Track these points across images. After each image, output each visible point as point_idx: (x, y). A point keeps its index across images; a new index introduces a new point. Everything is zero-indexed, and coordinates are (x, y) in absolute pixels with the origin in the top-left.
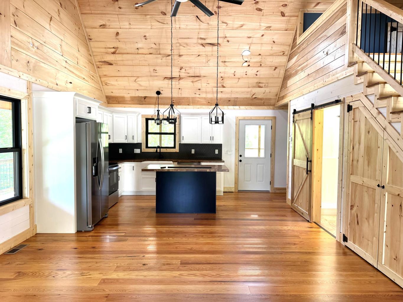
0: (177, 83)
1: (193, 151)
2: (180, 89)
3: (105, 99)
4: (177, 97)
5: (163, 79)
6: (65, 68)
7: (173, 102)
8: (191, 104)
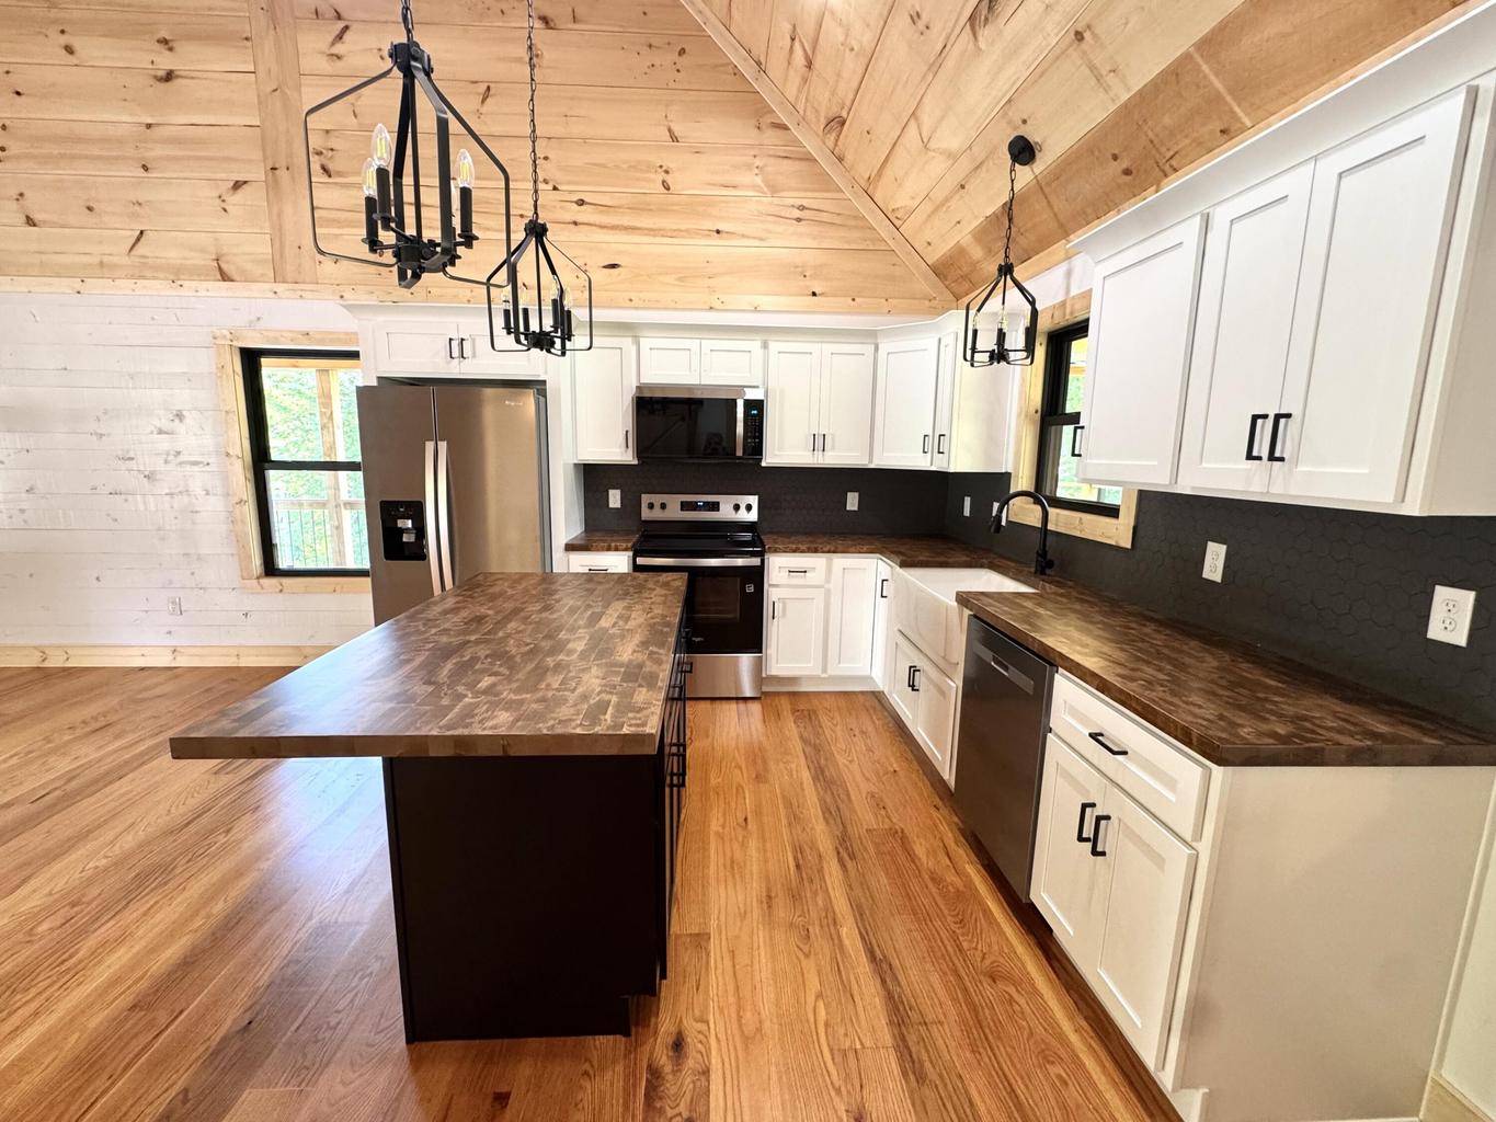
2: (1087, 35)
3: (925, 284)
4: (1116, 112)
5: (971, 36)
6: (575, 223)
7: (1119, 170)
8: (1237, 109)
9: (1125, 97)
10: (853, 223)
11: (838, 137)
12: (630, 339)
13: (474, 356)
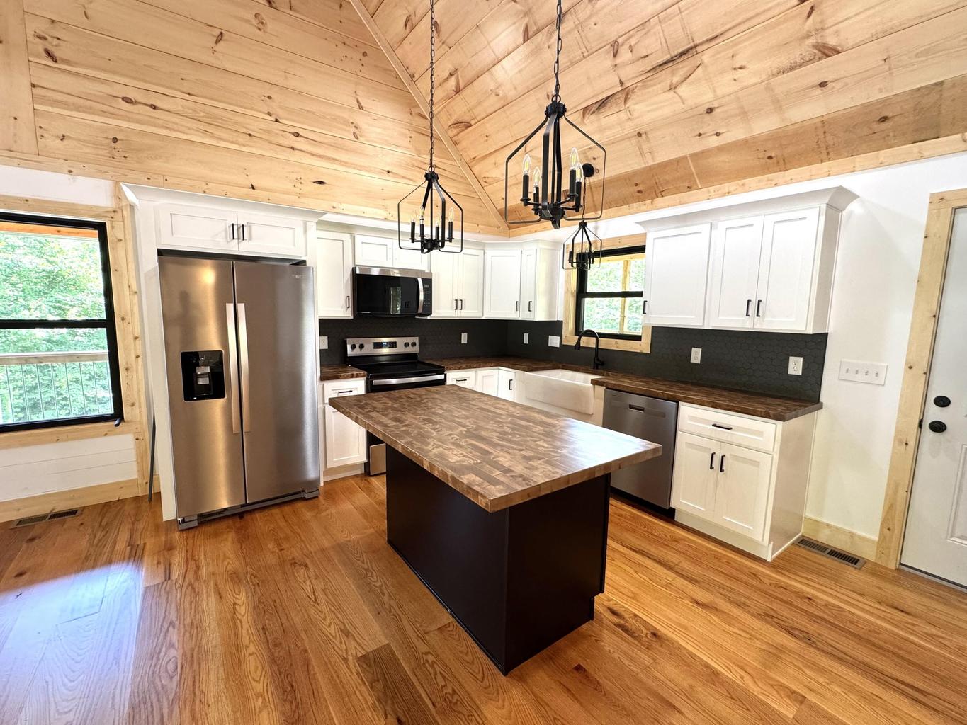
0: (623, 116)
1: (696, 355)
2: (644, 136)
3: (497, 220)
4: (644, 168)
5: (582, 116)
6: (293, 149)
7: (636, 191)
8: (697, 181)
9: (651, 163)
10: (460, 180)
11: (461, 132)
12: (349, 235)
13: (250, 239)
